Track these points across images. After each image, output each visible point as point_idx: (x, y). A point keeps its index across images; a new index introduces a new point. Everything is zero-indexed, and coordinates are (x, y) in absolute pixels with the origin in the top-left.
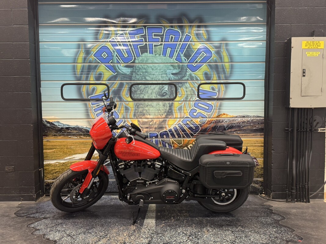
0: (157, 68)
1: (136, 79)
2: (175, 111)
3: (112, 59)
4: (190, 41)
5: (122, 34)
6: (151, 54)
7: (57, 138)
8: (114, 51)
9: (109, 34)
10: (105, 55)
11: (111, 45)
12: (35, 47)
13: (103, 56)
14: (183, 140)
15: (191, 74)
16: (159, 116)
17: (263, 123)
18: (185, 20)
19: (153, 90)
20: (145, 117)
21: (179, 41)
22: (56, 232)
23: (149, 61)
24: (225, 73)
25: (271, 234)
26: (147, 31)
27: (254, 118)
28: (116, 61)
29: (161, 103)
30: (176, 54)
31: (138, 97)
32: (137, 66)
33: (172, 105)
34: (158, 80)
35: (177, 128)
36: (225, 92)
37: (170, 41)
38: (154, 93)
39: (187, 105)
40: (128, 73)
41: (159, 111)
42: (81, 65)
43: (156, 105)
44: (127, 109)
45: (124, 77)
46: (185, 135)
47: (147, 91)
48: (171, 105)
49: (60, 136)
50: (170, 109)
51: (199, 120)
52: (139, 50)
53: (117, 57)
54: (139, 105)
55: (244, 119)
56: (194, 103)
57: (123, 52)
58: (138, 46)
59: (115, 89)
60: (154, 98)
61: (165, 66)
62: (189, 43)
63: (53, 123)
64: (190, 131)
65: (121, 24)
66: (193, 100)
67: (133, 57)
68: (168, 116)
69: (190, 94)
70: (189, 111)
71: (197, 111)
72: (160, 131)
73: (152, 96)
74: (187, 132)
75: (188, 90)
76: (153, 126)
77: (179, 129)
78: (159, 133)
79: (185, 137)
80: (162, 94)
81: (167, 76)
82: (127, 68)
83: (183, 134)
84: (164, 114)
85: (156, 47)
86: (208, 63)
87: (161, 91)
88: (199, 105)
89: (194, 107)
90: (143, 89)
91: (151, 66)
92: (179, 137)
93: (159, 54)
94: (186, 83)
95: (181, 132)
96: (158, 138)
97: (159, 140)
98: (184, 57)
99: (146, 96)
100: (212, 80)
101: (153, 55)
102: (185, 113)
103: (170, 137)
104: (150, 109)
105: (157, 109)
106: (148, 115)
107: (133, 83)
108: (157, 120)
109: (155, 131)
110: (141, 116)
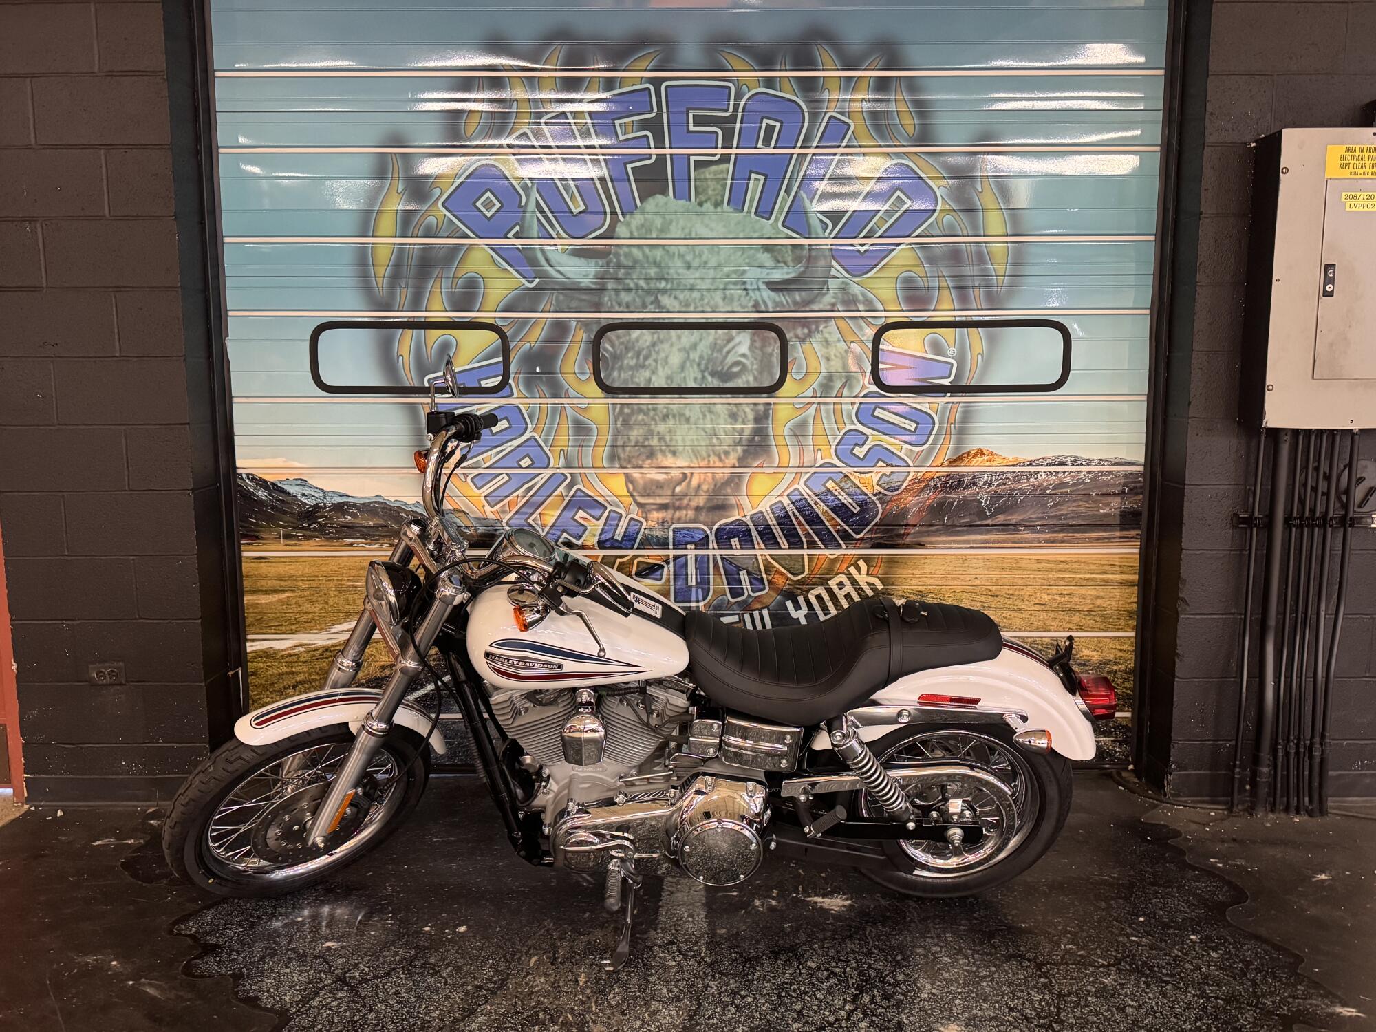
0: (704, 258)
1: (619, 305)
2: (781, 441)
3: (521, 222)
4: (844, 144)
5: (563, 115)
6: (682, 202)
7: (296, 548)
8: (526, 188)
9: (505, 115)
10: (488, 204)
11: (518, 160)
13: (482, 209)
14: (810, 558)
15: (847, 284)
16: (711, 459)
17: (1141, 487)
18: (823, 53)
19: (688, 354)
20: (655, 462)
21: (799, 144)
23: (673, 227)
24: (987, 283)
25: (1206, 979)
26: (664, 102)
27: (1105, 470)
28: (534, 230)
30: (784, 202)
31: (625, 381)
32: (621, 252)
33: (765, 415)
34: (710, 310)
35: (785, 509)
36: (987, 363)
37: (760, 145)
38: (692, 366)
39: (827, 411)
40: (586, 282)
41: (715, 441)
42: (392, 245)
43: (701, 416)
44: (581, 430)
45: (571, 297)
46: (816, 539)
47: (662, 355)
48: (761, 413)
49: (311, 537)
50: (757, 432)
51: (875, 475)
52: (630, 183)
53: (542, 211)
54: (633, 413)
55: (1060, 474)
56: (857, 404)
57: (567, 193)
58: (629, 167)
59: (531, 347)
60: (691, 384)
61: (739, 253)
63: (280, 485)
64: (838, 520)
65: (556, 70)
66: (851, 393)
67: (605, 213)
68: (749, 460)
69: (840, 370)
70: (835, 439)
71: (867, 438)
72: (716, 518)
73: (685, 378)
74: (827, 523)
75: (832, 354)
76: (690, 500)
77: (794, 514)
78: (711, 530)
79: (820, 543)
80: (726, 368)
81: (747, 294)
82: (583, 259)
83: (811, 531)
84: (732, 453)
85: (702, 170)
86: (917, 237)
87: (720, 357)
88: (876, 414)
89: (855, 421)
90: (648, 347)
91: (682, 252)
92: (794, 544)
93: (716, 201)
94: (824, 326)
95: (803, 525)
96: (708, 548)
97: (711, 555)
98: (818, 214)
99: (658, 378)
100: (934, 310)
101: (688, 203)
102: (819, 449)
103: (758, 543)
104: (678, 430)
105: (707, 430)
106: (666, 456)
107: (606, 321)
108: (702, 477)
109: (694, 519)
110: (641, 458)
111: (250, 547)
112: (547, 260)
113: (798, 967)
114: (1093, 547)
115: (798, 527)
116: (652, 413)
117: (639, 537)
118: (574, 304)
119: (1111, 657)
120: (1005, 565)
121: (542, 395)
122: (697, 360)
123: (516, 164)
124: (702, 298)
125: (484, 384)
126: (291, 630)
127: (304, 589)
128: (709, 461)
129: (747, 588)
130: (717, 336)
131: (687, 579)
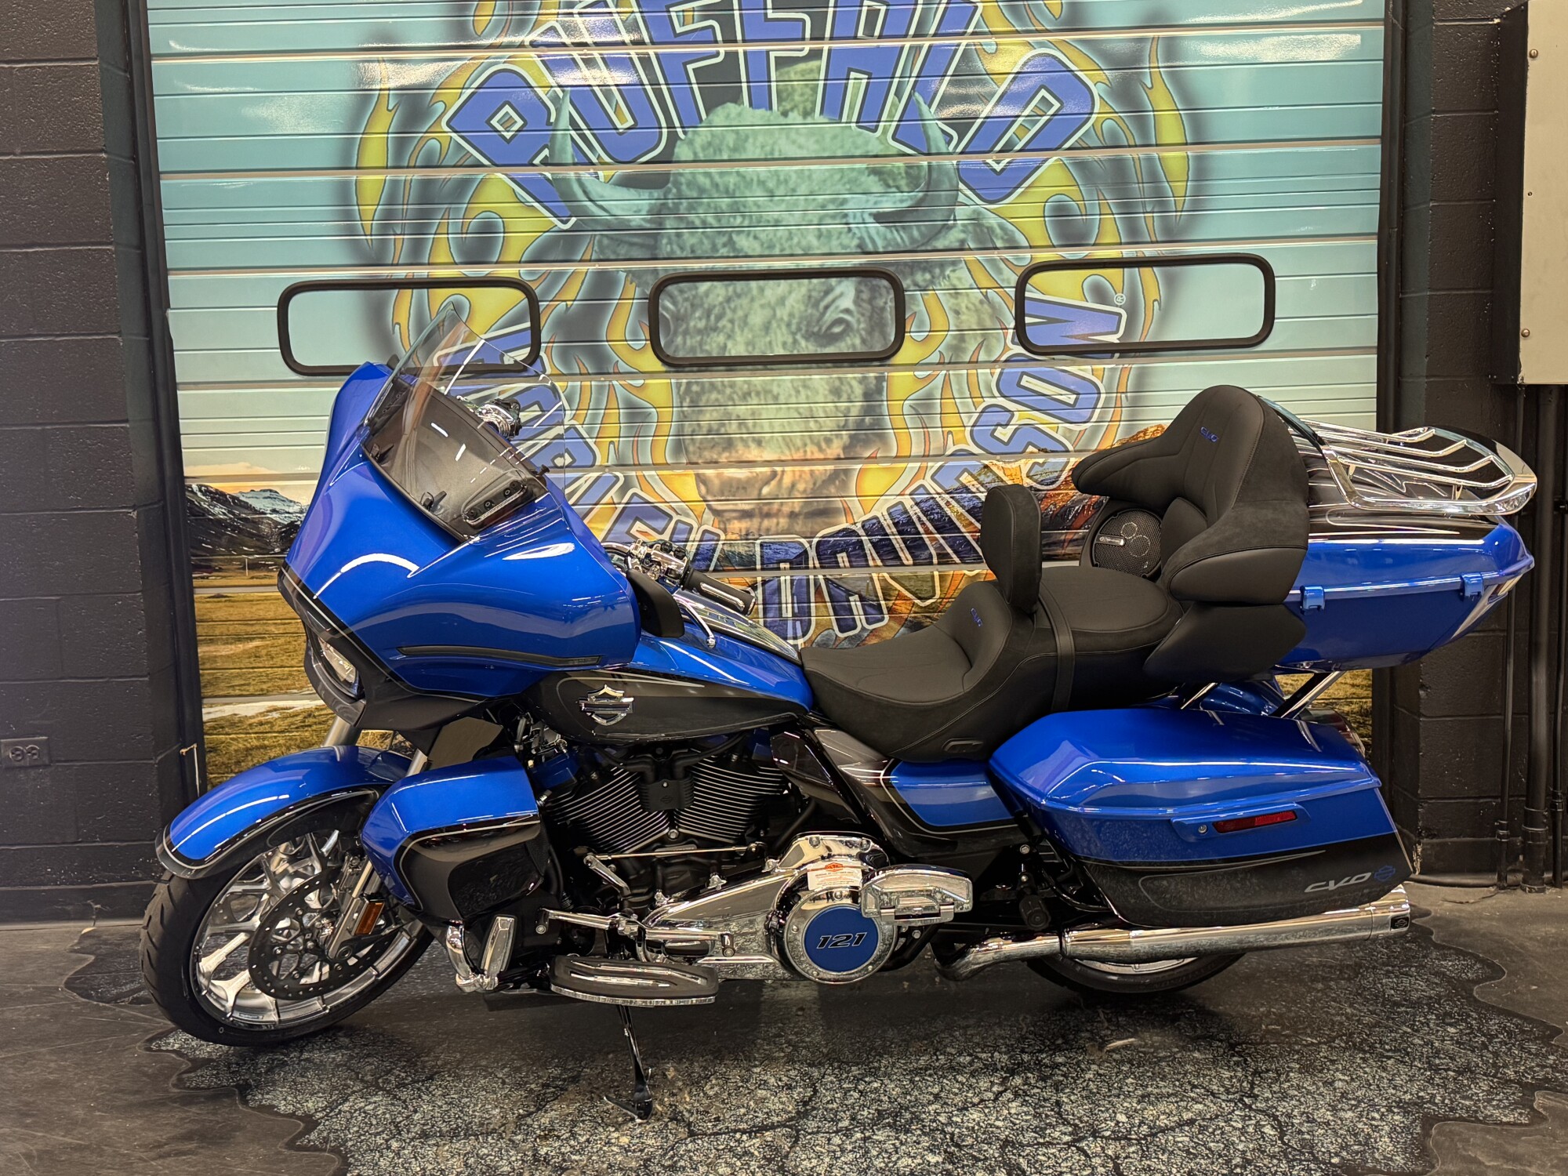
0: (791, 185)
1: (682, 249)
2: (898, 421)
3: (550, 144)
4: (970, 30)
6: (761, 113)
7: (266, 581)
8: (556, 100)
9: (526, 5)
10: (507, 122)
11: (543, 62)
12: (131, 84)
13: (500, 128)
14: (942, 578)
15: (980, 213)
16: (808, 449)
19: (773, 309)
20: (734, 456)
21: (912, 32)
22: (307, 1069)
23: (749, 145)
24: (1162, 205)
25: (1437, 1053)
28: (569, 155)
29: (820, 379)
30: (893, 108)
31: (693, 349)
32: (683, 180)
33: (879, 391)
34: (801, 252)
35: (906, 512)
36: (1167, 310)
37: (860, 34)
38: (779, 326)
39: (959, 383)
40: (637, 220)
41: (812, 425)
42: (382, 177)
43: (793, 393)
44: (636, 414)
45: (619, 241)
46: (949, 551)
47: (740, 313)
48: (872, 386)
50: (868, 411)
51: (1025, 465)
52: (692, 89)
53: (577, 128)
54: (703, 391)
56: (998, 371)
57: (609, 103)
58: (690, 67)
59: (567, 308)
60: (782, 352)
61: (837, 177)
62: (964, 42)
63: (242, 498)
64: (977, 525)
66: (990, 356)
67: (661, 128)
68: (858, 449)
69: (974, 327)
70: (970, 417)
71: (1013, 416)
73: (770, 343)
74: (963, 530)
75: (963, 306)
76: (782, 504)
77: (919, 518)
79: (954, 556)
80: (824, 329)
81: (850, 230)
82: (632, 190)
84: (835, 440)
85: (786, 69)
86: (1070, 149)
87: (817, 314)
88: (1023, 383)
89: (996, 394)
90: (721, 303)
91: (762, 179)
92: (921, 558)
93: (805, 108)
94: (951, 268)
95: (931, 533)
96: (807, 568)
97: (811, 577)
98: (939, 122)
99: (736, 343)
100: (1094, 245)
101: (769, 113)
102: (950, 432)
103: (873, 559)
104: (764, 412)
105: (801, 411)
106: (749, 447)
107: (666, 270)
108: (797, 474)
109: (788, 529)
110: (716, 450)
111: (205, 582)
112: (585, 192)
115: (924, 536)
116: (728, 391)
117: (716, 555)
119: (1341, 694)
121: (584, 371)
122: (786, 318)
123: (543, 68)
124: (790, 237)
125: (505, 360)
126: (262, 690)
127: (276, 636)
128: (805, 452)
129: (860, 618)
130: (811, 287)
131: (780, 609)
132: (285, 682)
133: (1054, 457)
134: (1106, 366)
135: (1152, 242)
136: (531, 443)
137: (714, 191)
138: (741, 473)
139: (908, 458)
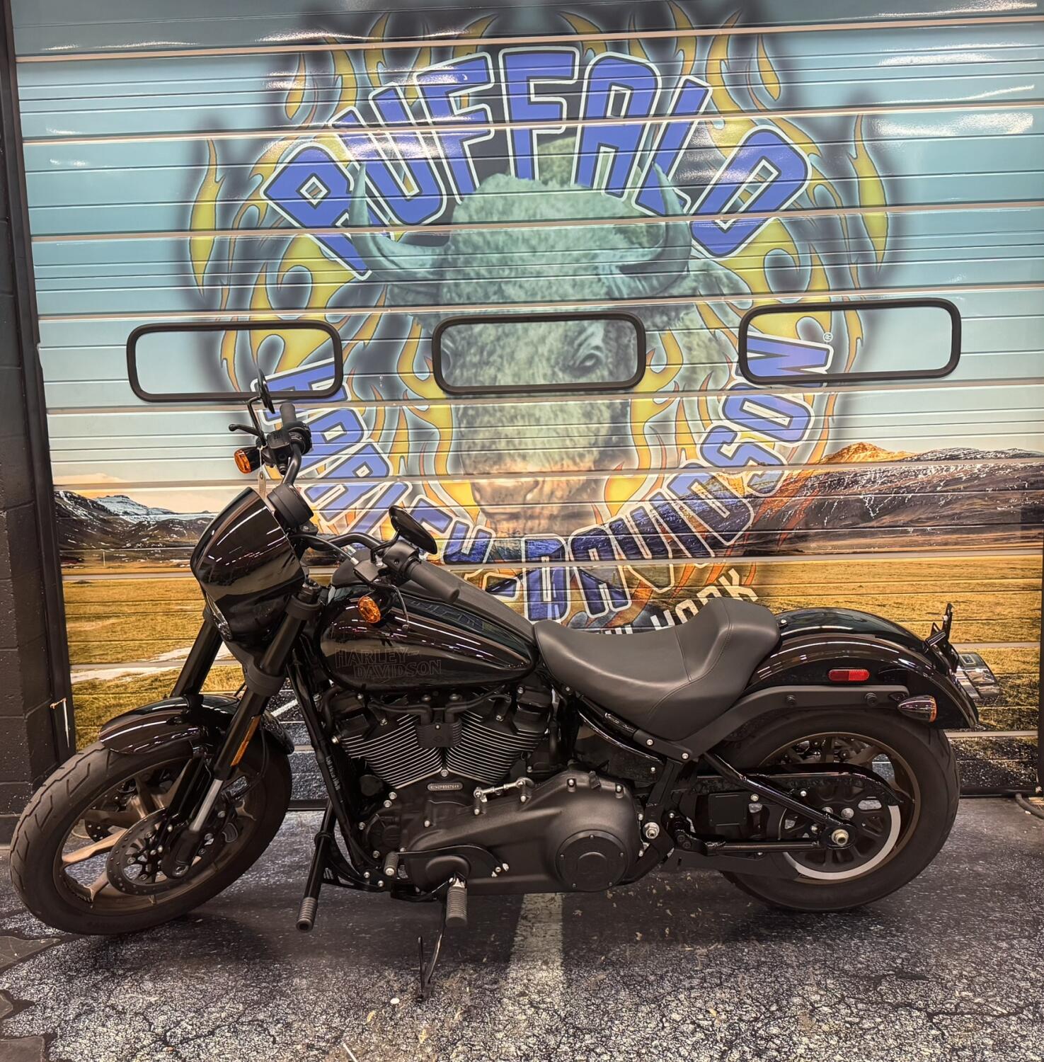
0: (551, 242)
1: (460, 296)
2: (640, 440)
3: (350, 209)
4: (702, 110)
6: (525, 181)
7: (120, 570)
8: (354, 172)
9: (330, 93)
10: (314, 191)
11: (345, 142)
13: (308, 196)
14: (676, 569)
15: (709, 265)
16: (565, 462)
17: (1042, 482)
18: (677, 11)
19: (536, 347)
20: (503, 468)
21: (652, 112)
23: (515, 209)
24: (865, 258)
26: (502, 71)
27: (1002, 463)
28: (365, 219)
29: (574, 405)
30: (637, 177)
31: (469, 380)
32: (460, 239)
33: (624, 415)
34: (558, 299)
35: (646, 515)
36: (869, 347)
37: (609, 114)
38: (540, 361)
39: (691, 408)
40: (422, 272)
41: (568, 443)
42: (211, 238)
43: (552, 416)
44: (422, 434)
45: (407, 290)
46: (682, 547)
47: (508, 350)
48: (618, 411)
49: (135, 559)
50: (615, 431)
51: (746, 476)
52: (467, 162)
53: (372, 196)
54: (477, 415)
55: (952, 469)
56: (724, 398)
57: (399, 174)
58: (466, 144)
59: (365, 346)
60: (542, 382)
61: (589, 235)
62: (697, 121)
63: (99, 503)
64: (706, 526)
65: (383, 41)
66: (717, 385)
67: (442, 195)
68: (606, 462)
69: (704, 361)
70: (700, 437)
71: (736, 435)
72: (572, 528)
73: (533, 374)
74: (694, 530)
75: (695, 343)
76: (543, 508)
77: (657, 520)
78: (566, 540)
79: (686, 552)
80: (578, 363)
81: (600, 280)
82: (418, 247)
83: (676, 539)
84: (587, 456)
85: (546, 145)
86: (786, 210)
87: (572, 350)
88: (745, 408)
89: (723, 417)
90: (492, 342)
91: (526, 237)
92: (659, 553)
93: (562, 178)
94: (684, 312)
95: (668, 533)
96: (564, 561)
97: (568, 568)
98: (675, 189)
99: (505, 374)
100: (806, 291)
101: (532, 181)
102: (683, 449)
103: (619, 554)
104: (527, 432)
105: (558, 430)
106: (515, 461)
107: (447, 314)
108: (556, 483)
109: (548, 529)
110: (487, 464)
111: (71, 571)
112: (379, 250)
113: (661, 1021)
114: (991, 550)
115: (661, 535)
117: (489, 550)
118: (410, 298)
119: (1014, 669)
120: (892, 571)
121: (379, 398)
122: (546, 354)
123: (343, 146)
124: (550, 286)
125: (315, 387)
126: (118, 659)
127: (130, 615)
128: (562, 465)
129: (608, 603)
130: (567, 328)
131: (542, 594)
132: (136, 653)
133: (771, 470)
134: (816, 394)
135: (856, 289)
136: (336, 457)
137: (486, 247)
138: (509, 483)
139: (648, 470)
